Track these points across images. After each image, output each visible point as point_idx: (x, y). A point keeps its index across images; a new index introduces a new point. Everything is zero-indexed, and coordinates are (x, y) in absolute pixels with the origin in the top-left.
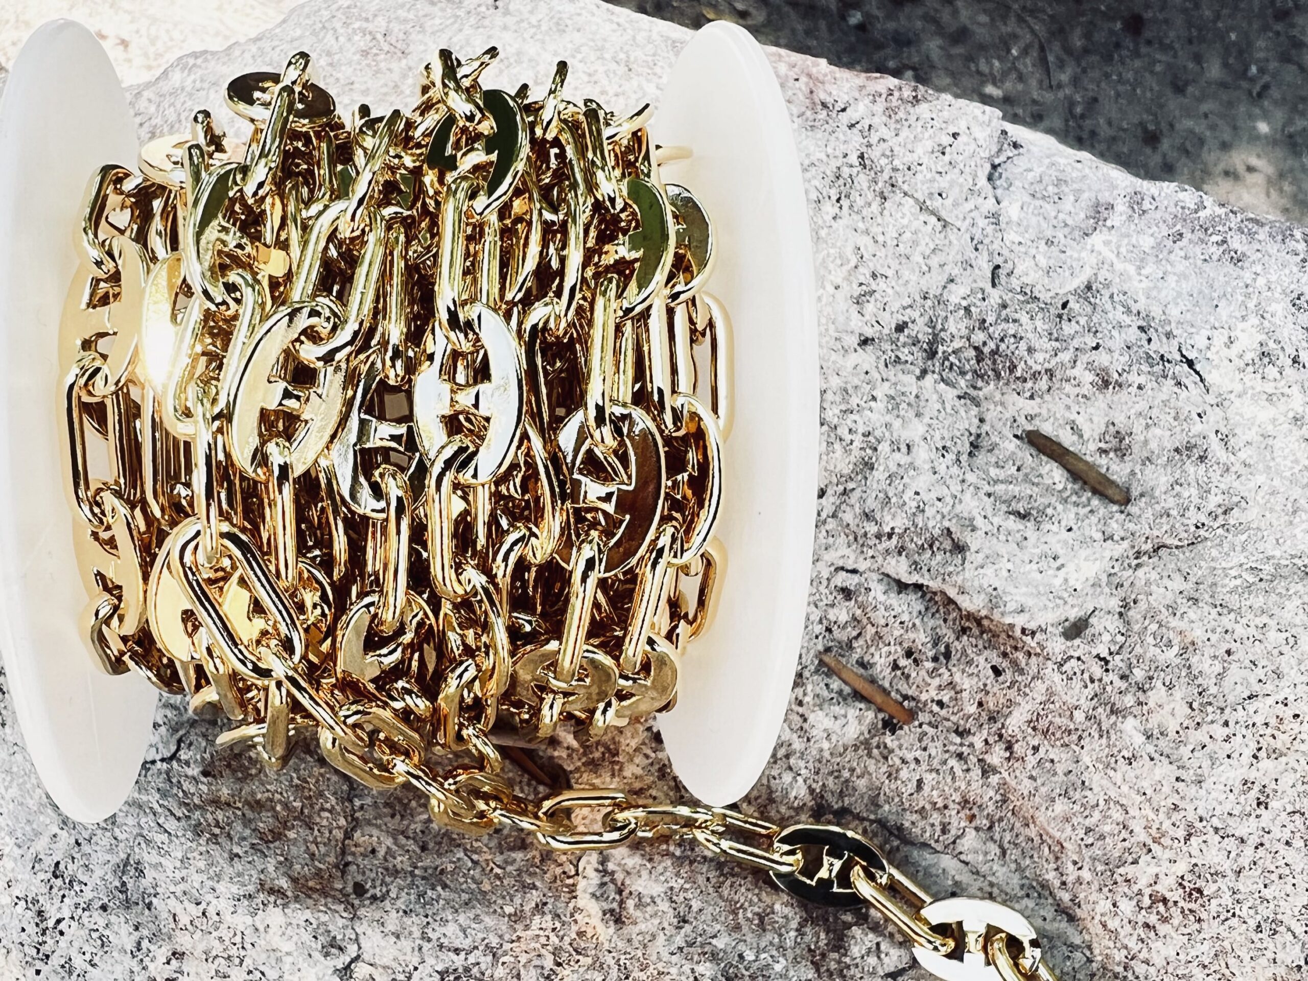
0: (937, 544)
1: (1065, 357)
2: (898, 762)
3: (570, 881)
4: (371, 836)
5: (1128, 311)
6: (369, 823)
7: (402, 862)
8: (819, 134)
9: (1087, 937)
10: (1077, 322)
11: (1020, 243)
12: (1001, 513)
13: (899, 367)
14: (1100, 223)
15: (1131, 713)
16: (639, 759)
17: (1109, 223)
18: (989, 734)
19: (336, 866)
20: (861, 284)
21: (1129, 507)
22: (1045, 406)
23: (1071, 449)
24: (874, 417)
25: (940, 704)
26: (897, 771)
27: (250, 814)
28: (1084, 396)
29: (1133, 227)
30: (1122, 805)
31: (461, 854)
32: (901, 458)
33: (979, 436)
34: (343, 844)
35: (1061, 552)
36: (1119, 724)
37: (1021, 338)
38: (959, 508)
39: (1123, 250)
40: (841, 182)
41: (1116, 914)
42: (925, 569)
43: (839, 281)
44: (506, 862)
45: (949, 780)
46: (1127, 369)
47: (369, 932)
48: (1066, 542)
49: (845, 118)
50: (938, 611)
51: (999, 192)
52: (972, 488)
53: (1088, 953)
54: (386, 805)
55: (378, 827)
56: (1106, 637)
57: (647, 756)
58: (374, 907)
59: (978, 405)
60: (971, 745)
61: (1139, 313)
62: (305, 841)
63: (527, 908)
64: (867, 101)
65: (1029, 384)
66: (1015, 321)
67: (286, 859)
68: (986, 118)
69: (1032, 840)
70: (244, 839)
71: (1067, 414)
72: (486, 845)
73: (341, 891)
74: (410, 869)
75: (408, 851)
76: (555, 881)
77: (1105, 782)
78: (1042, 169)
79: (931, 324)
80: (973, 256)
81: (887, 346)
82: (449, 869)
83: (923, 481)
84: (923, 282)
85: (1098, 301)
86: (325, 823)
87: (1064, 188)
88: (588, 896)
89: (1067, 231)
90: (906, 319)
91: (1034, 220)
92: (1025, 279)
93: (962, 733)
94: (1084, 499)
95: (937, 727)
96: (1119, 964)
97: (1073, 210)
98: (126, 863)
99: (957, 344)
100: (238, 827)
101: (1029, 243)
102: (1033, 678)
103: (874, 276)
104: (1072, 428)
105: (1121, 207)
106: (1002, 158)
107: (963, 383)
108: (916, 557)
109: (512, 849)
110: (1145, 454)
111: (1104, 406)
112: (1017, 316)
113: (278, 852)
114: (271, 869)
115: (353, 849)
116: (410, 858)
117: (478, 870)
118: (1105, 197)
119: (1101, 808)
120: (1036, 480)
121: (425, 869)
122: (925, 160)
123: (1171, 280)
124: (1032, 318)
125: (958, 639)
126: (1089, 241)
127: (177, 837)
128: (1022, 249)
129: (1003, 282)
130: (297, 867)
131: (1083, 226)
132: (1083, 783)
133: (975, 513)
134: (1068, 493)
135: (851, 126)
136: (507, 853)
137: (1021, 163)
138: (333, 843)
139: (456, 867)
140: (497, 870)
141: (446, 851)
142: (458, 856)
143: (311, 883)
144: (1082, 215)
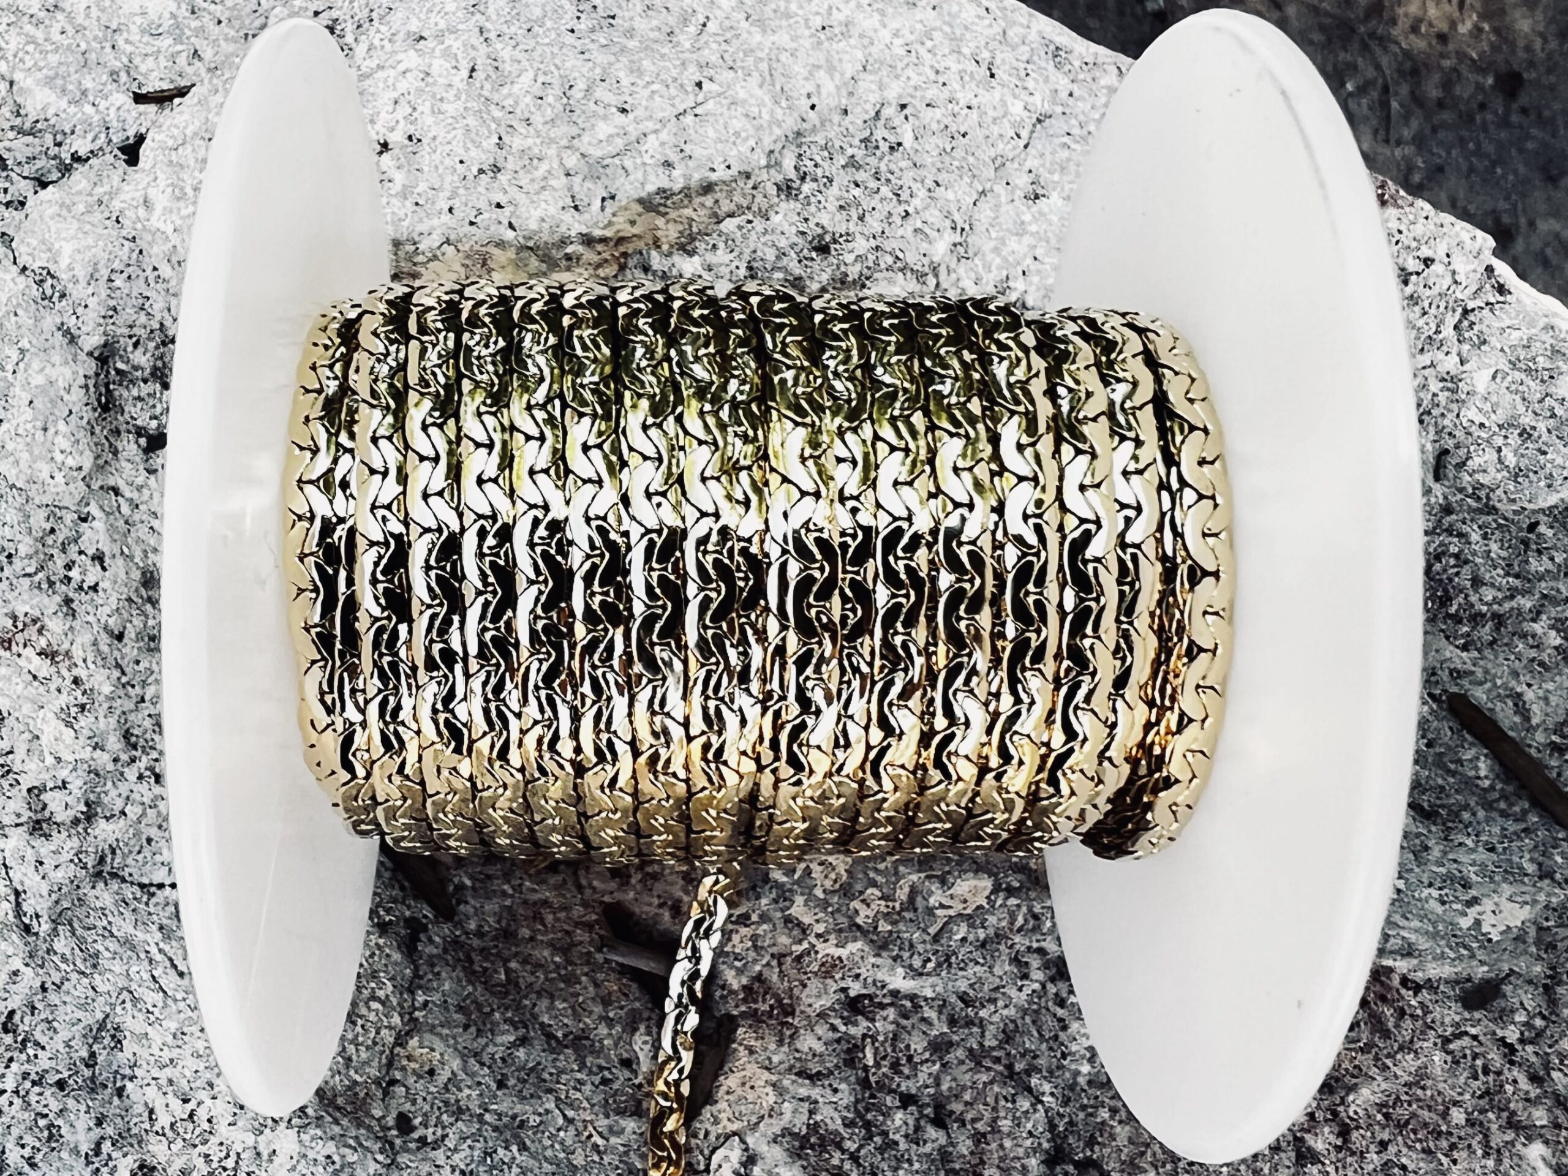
4: (433, 1050)
6: (432, 1030)
7: (469, 1097)
10: (1550, 558)
11: (1482, 426)
15: (1541, 1136)
16: (821, 1030)
19: (378, 1082)
22: (1481, 663)
23: (1510, 733)
28: (1542, 664)
31: (551, 1105)
34: (392, 1052)
35: (1474, 879)
36: (1519, 1146)
37: (1466, 562)
44: (610, 1129)
51: (1466, 348)
54: (460, 1009)
55: (444, 1039)
56: (1521, 1017)
57: (833, 1028)
58: (420, 1155)
65: (1465, 628)
66: (1461, 535)
68: (1477, 246)
71: (1512, 683)
72: (588, 1100)
73: (378, 1120)
74: (478, 1111)
75: (479, 1084)
78: (1533, 331)
82: (532, 1123)
86: (373, 1017)
89: (1552, 423)
91: (1508, 397)
92: (1480, 477)
94: (1517, 809)
98: (102, 1027)
101: (1496, 428)
104: (1516, 705)
106: (1479, 302)
109: (621, 1112)
112: (1464, 529)
115: (404, 1062)
116: (481, 1095)
117: (571, 1133)
120: (1452, 767)
121: (500, 1116)
124: (1485, 537)
127: (175, 1000)
128: (1485, 435)
129: (1450, 475)
134: (1495, 795)
136: (614, 1118)
137: (1505, 316)
138: (379, 1048)
139: (541, 1122)
140: (597, 1139)
141: (532, 1096)
142: (547, 1106)
143: (340, 1101)
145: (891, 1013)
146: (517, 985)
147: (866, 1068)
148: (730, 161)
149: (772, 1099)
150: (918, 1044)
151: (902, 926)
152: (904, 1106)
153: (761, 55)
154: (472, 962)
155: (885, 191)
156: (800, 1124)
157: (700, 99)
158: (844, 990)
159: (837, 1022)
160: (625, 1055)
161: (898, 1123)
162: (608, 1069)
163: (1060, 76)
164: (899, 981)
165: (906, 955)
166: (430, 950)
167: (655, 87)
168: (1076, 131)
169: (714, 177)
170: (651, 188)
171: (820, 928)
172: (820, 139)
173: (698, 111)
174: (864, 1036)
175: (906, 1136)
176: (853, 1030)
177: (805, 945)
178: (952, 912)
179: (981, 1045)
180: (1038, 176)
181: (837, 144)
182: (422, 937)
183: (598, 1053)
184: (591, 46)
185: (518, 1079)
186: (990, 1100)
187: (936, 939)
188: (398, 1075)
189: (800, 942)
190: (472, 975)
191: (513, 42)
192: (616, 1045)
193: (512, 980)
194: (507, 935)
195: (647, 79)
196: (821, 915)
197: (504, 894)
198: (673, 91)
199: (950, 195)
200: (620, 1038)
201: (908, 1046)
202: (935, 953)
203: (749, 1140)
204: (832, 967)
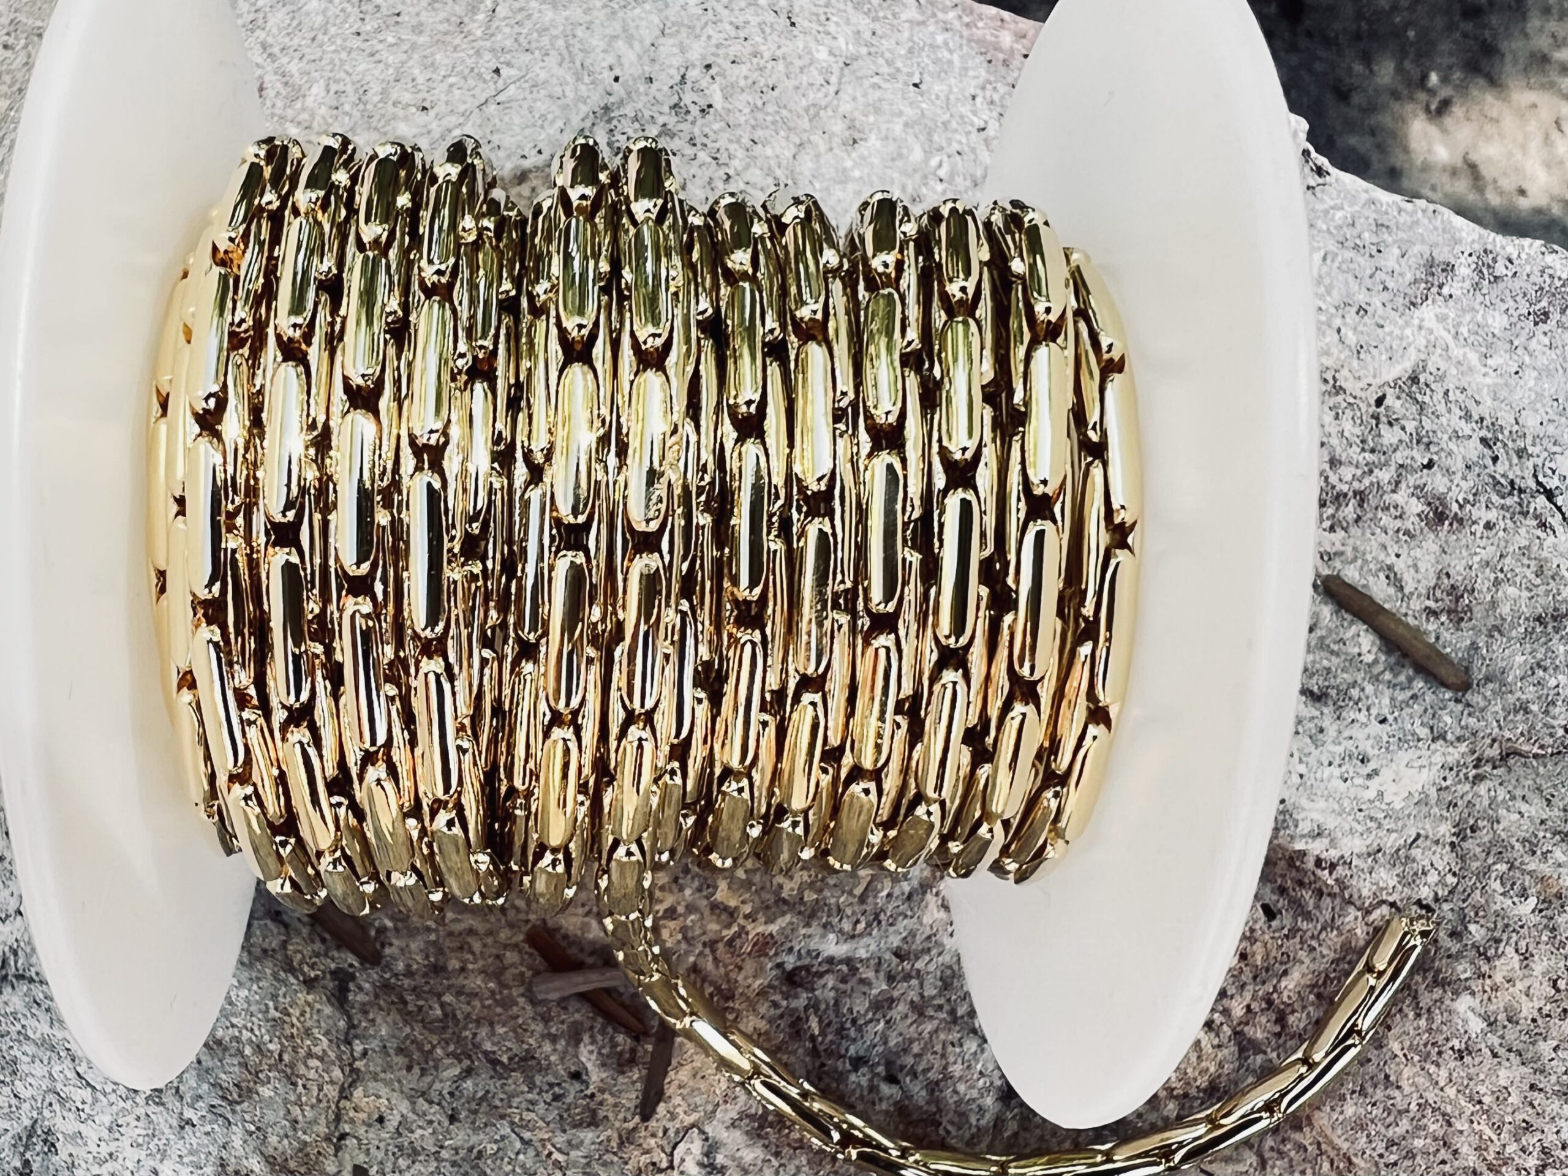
1: (1385, 476)
4: (379, 1097)
5: (1468, 416)
6: (375, 1078)
7: (422, 1137)
10: (1403, 429)
11: (1322, 310)
14: (1435, 290)
15: (1467, 988)
16: (763, 1008)
17: (1446, 291)
18: (1254, 998)
19: (328, 1139)
21: (1468, 696)
22: (1351, 541)
23: (1386, 606)
28: (1407, 533)
29: (1480, 298)
30: (1444, 1115)
31: (507, 1130)
34: (337, 1107)
35: (1371, 752)
36: (1447, 1002)
39: (1464, 330)
44: (570, 1144)
45: (1192, 1055)
46: (1471, 498)
48: (1377, 738)
54: (400, 1051)
55: (387, 1083)
56: (1433, 878)
57: (775, 1005)
60: (1227, 1011)
61: (1482, 419)
62: (286, 1102)
65: (1330, 510)
67: (258, 1129)
69: (1306, 1150)
70: (199, 1097)
71: (1382, 556)
72: (543, 1119)
74: (433, 1150)
75: (431, 1122)
77: (1421, 1080)
78: (1357, 208)
82: (489, 1152)
85: (1427, 399)
86: (312, 1074)
87: (1386, 236)
89: (1386, 296)
91: (1341, 277)
94: (1402, 678)
97: (1397, 268)
98: (31, 1132)
101: (1333, 310)
102: (1324, 928)
104: (1388, 577)
105: (1465, 270)
109: (578, 1125)
110: (1491, 621)
111: (1435, 548)
113: (247, 1117)
114: (237, 1142)
115: (352, 1114)
116: (434, 1132)
117: (531, 1153)
118: (1442, 255)
119: (1411, 1115)
120: (1335, 647)
121: (456, 1150)
123: (1530, 376)
124: (1337, 417)
126: (1417, 313)
127: (105, 1094)
128: (1324, 318)
130: (273, 1140)
131: (1409, 291)
132: (1387, 1077)
134: (1380, 668)
136: (571, 1132)
137: (1327, 196)
138: (324, 1104)
139: (499, 1149)
140: (557, 1156)
141: (486, 1125)
142: (502, 1132)
143: (292, 1164)
144: (1409, 277)
145: (830, 981)
146: (454, 1016)
147: (813, 1038)
148: (540, 146)
149: (725, 1086)
150: (860, 1005)
151: (827, 893)
152: (856, 1069)
153: (555, 32)
154: (405, 1003)
155: (703, 156)
157: (500, 85)
158: (780, 966)
159: (777, 997)
160: (573, 1069)
161: (852, 1086)
162: (559, 1085)
163: (861, 16)
164: (832, 947)
165: (835, 920)
166: (361, 997)
167: (452, 80)
168: (885, 70)
169: (527, 164)
171: (747, 909)
172: (629, 110)
173: (499, 98)
174: (806, 1008)
175: (862, 1098)
176: (794, 1004)
177: (735, 928)
179: (922, 996)
180: (853, 120)
181: (647, 114)
182: (351, 986)
183: (545, 1069)
184: (380, 47)
185: (469, 1110)
186: (938, 1048)
187: (862, 899)
188: (347, 1128)
189: (728, 926)
190: (408, 1017)
191: (298, 54)
192: (562, 1059)
193: (449, 1015)
194: (438, 969)
195: (443, 73)
196: (747, 896)
197: (428, 929)
198: (471, 82)
199: (769, 151)
200: (565, 1052)
201: (850, 1010)
202: (864, 913)
203: (708, 1129)
204: (764, 945)
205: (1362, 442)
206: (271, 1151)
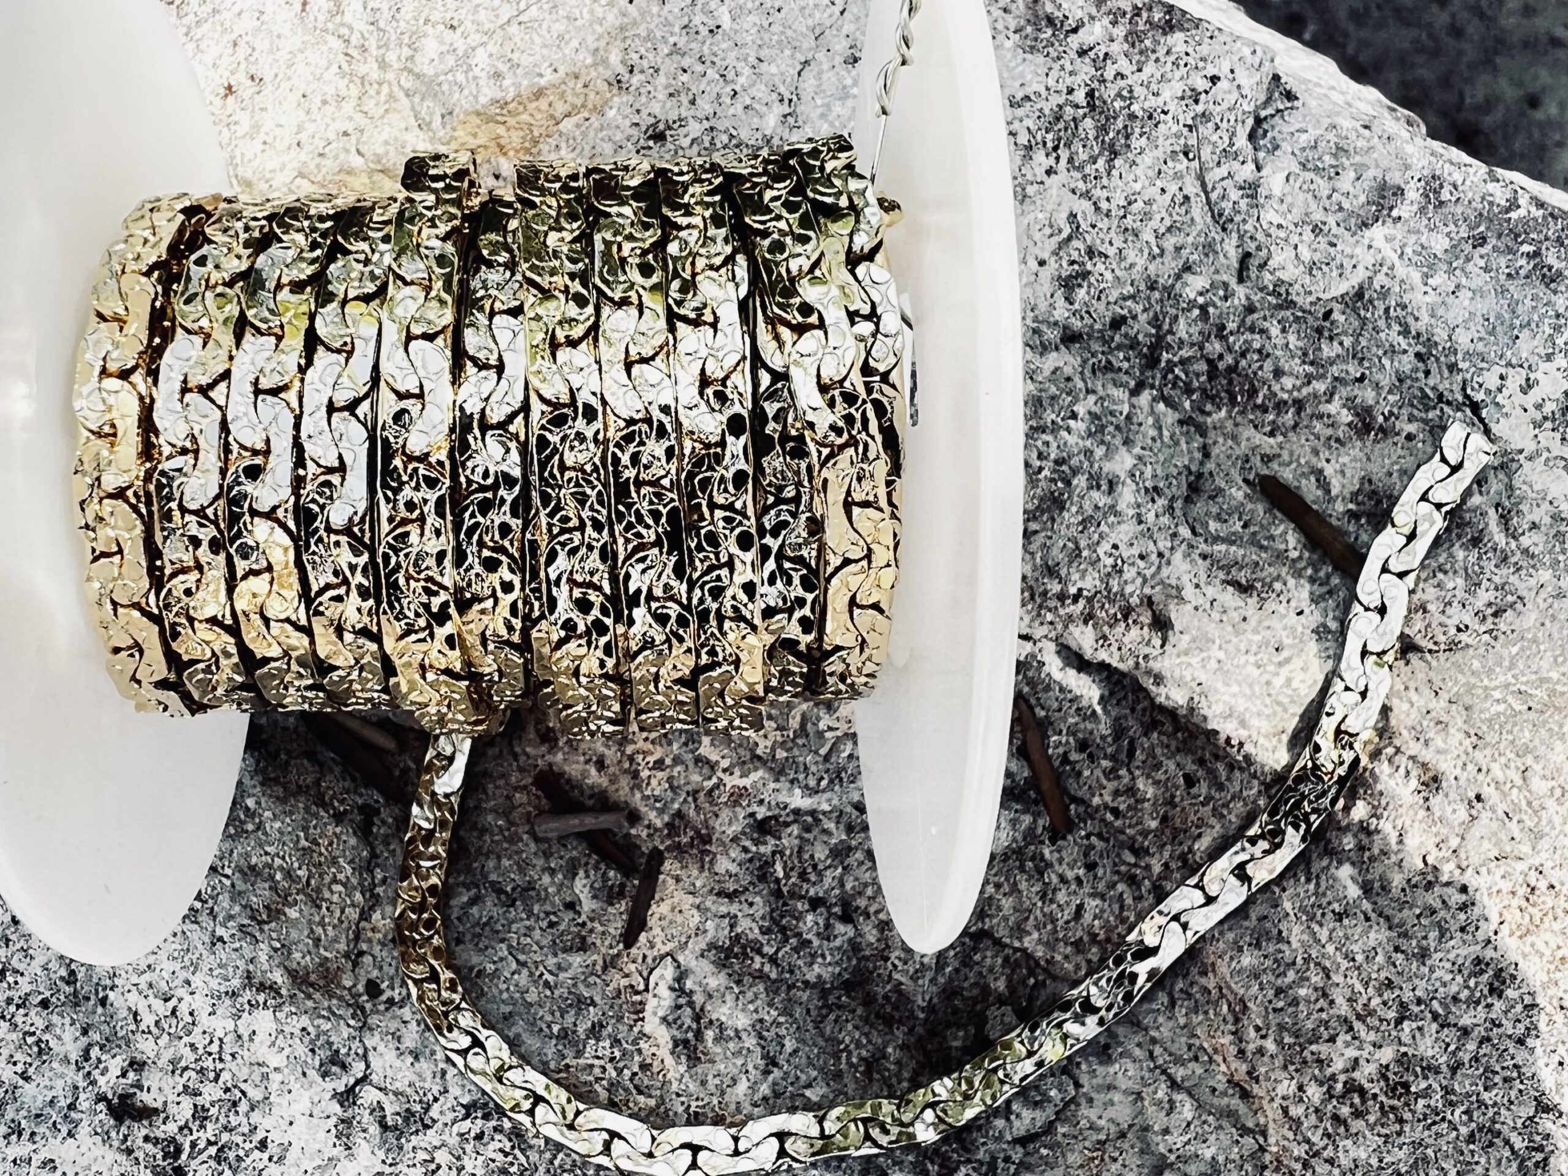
0: (1134, 616)
1: (1321, 387)
2: (1055, 879)
3: (638, 998)
5: (1406, 332)
8: (1040, 59)
9: (1262, 1121)
10: (1341, 344)
11: (1280, 226)
12: (1217, 581)
13: (1109, 376)
14: (1384, 212)
15: (1349, 858)
16: (735, 853)
17: (1395, 213)
18: (1171, 857)
19: (347, 956)
20: (1072, 263)
22: (1288, 446)
23: (1314, 507)
24: (1072, 440)
25: (1116, 812)
26: (1055, 891)
27: (240, 886)
28: (1338, 440)
29: (1425, 222)
30: (1324, 969)
31: (504, 953)
32: (1099, 498)
33: (1200, 476)
34: (357, 927)
35: (1286, 642)
36: (1332, 869)
37: (1268, 355)
38: (1165, 572)
39: (1409, 251)
40: (1061, 125)
41: (1301, 1100)
42: (1115, 645)
43: (1045, 256)
44: (559, 967)
45: (1116, 907)
46: (1396, 411)
47: (381, 1048)
48: (1293, 629)
49: (1074, 41)
50: (1125, 697)
51: (1261, 155)
52: (1184, 546)
53: (1261, 1140)
57: (745, 850)
58: (389, 1015)
59: (1203, 434)
60: (1148, 867)
61: (1418, 335)
62: (310, 922)
63: (581, 1029)
64: (1106, 21)
65: (1271, 417)
66: (1262, 331)
67: (284, 946)
68: (1258, 59)
69: (1209, 993)
70: (231, 917)
71: (1314, 461)
72: (538, 944)
73: (349, 989)
76: (618, 996)
77: (1307, 937)
78: (1319, 132)
79: (1155, 322)
80: (1218, 238)
81: (1096, 346)
82: (488, 971)
83: (1124, 532)
84: (1152, 268)
85: (1369, 315)
86: (335, 898)
87: (1344, 160)
88: (657, 1020)
89: (1340, 216)
90: (1125, 312)
91: (1301, 196)
92: (1280, 275)
93: (1139, 852)
94: (1322, 574)
95: (1107, 840)
96: (1297, 1160)
97: (1352, 190)
99: (1185, 353)
100: (224, 901)
101: (1292, 227)
102: (1234, 798)
103: (1091, 252)
104: (1318, 480)
105: (1413, 194)
106: (1270, 111)
107: (1187, 405)
108: (1106, 628)
109: (568, 950)
111: (1361, 456)
112: (1266, 324)
113: (274, 936)
114: (263, 958)
115: (369, 934)
117: (525, 972)
118: (1394, 179)
119: (1297, 967)
120: (1265, 543)
122: (1172, 107)
123: (1465, 296)
124: (1284, 330)
125: (1146, 735)
126: (1367, 233)
128: (1283, 235)
129: (1253, 276)
130: (297, 955)
131: (1362, 212)
132: (1280, 933)
133: (1185, 578)
134: (1303, 563)
135: (1082, 53)
136: (561, 955)
137: (1294, 121)
138: (345, 925)
139: (497, 969)
140: (547, 976)
141: (487, 947)
142: (501, 954)
143: (313, 977)
144: (1363, 199)
145: (795, 829)
147: (777, 881)
148: (557, 65)
149: (697, 919)
150: (820, 853)
151: (796, 752)
152: (813, 909)
156: (723, 936)
158: (752, 815)
159: (748, 843)
160: (569, 899)
161: (809, 924)
162: (554, 913)
164: (798, 800)
165: (801, 777)
166: (384, 831)
169: (543, 82)
170: (483, 100)
171: (726, 763)
173: (521, 18)
174: (774, 853)
175: (818, 934)
176: (762, 849)
177: (714, 780)
178: (839, 733)
182: (376, 820)
183: (543, 900)
185: (474, 934)
187: (827, 758)
188: (364, 947)
189: (709, 778)
192: (559, 891)
196: (726, 751)
200: (562, 885)
201: (812, 857)
202: (827, 771)
203: (681, 959)
204: (738, 796)
205: (1305, 354)
206: (294, 966)
